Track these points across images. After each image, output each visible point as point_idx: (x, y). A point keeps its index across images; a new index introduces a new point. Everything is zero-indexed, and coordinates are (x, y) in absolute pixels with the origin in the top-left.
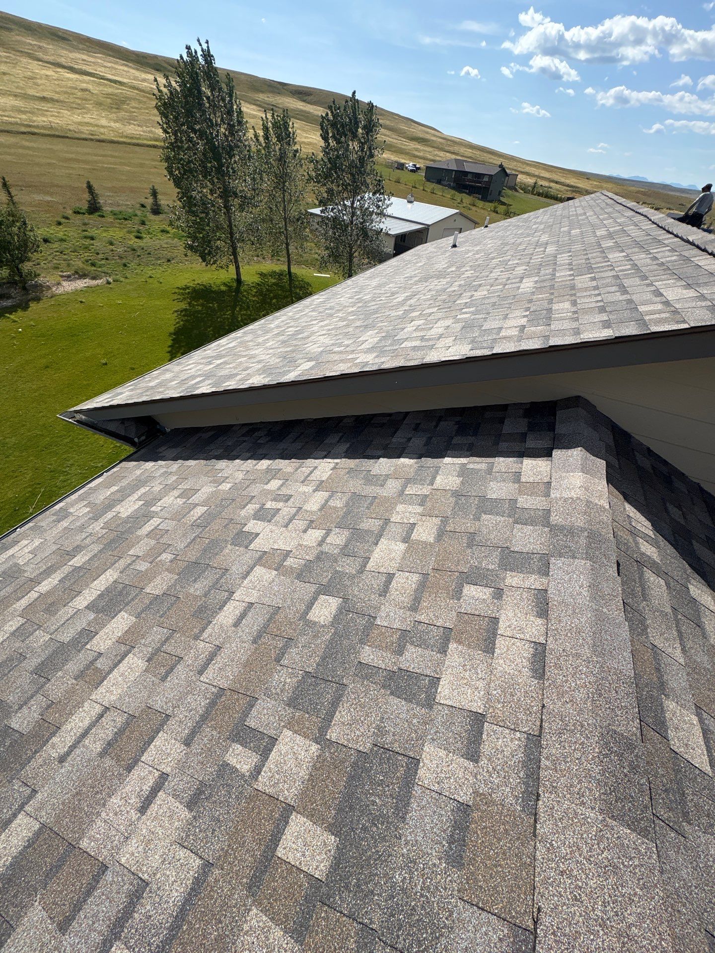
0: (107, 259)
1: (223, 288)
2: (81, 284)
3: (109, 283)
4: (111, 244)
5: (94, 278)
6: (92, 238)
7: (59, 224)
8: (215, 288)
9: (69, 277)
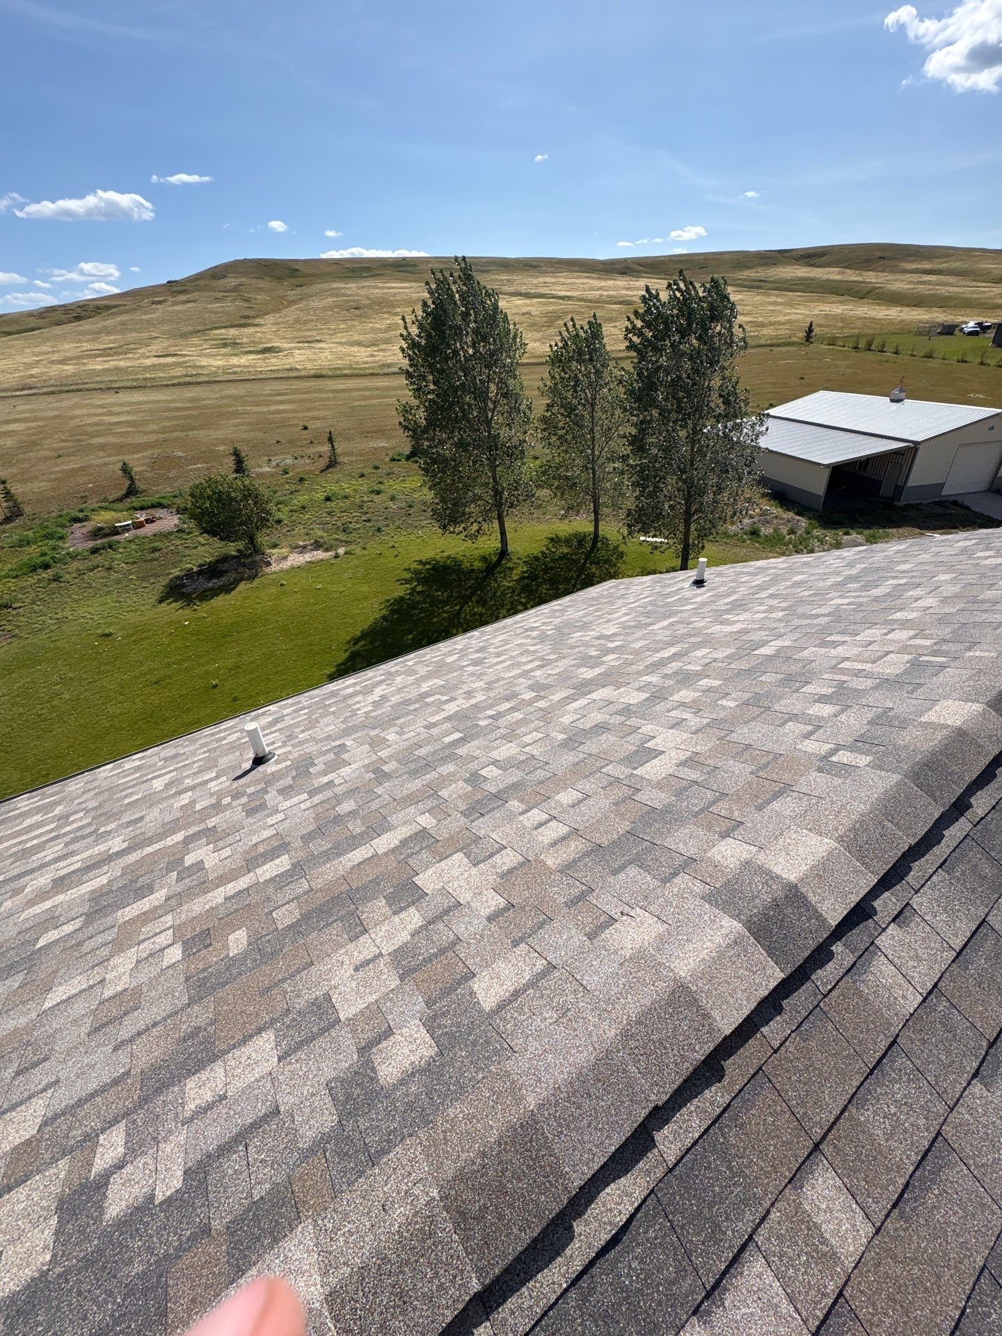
0: (369, 521)
1: (478, 565)
2: (308, 557)
3: (337, 556)
4: (393, 498)
5: (327, 550)
6: (378, 493)
7: (362, 476)
8: (466, 565)
9: (305, 547)
